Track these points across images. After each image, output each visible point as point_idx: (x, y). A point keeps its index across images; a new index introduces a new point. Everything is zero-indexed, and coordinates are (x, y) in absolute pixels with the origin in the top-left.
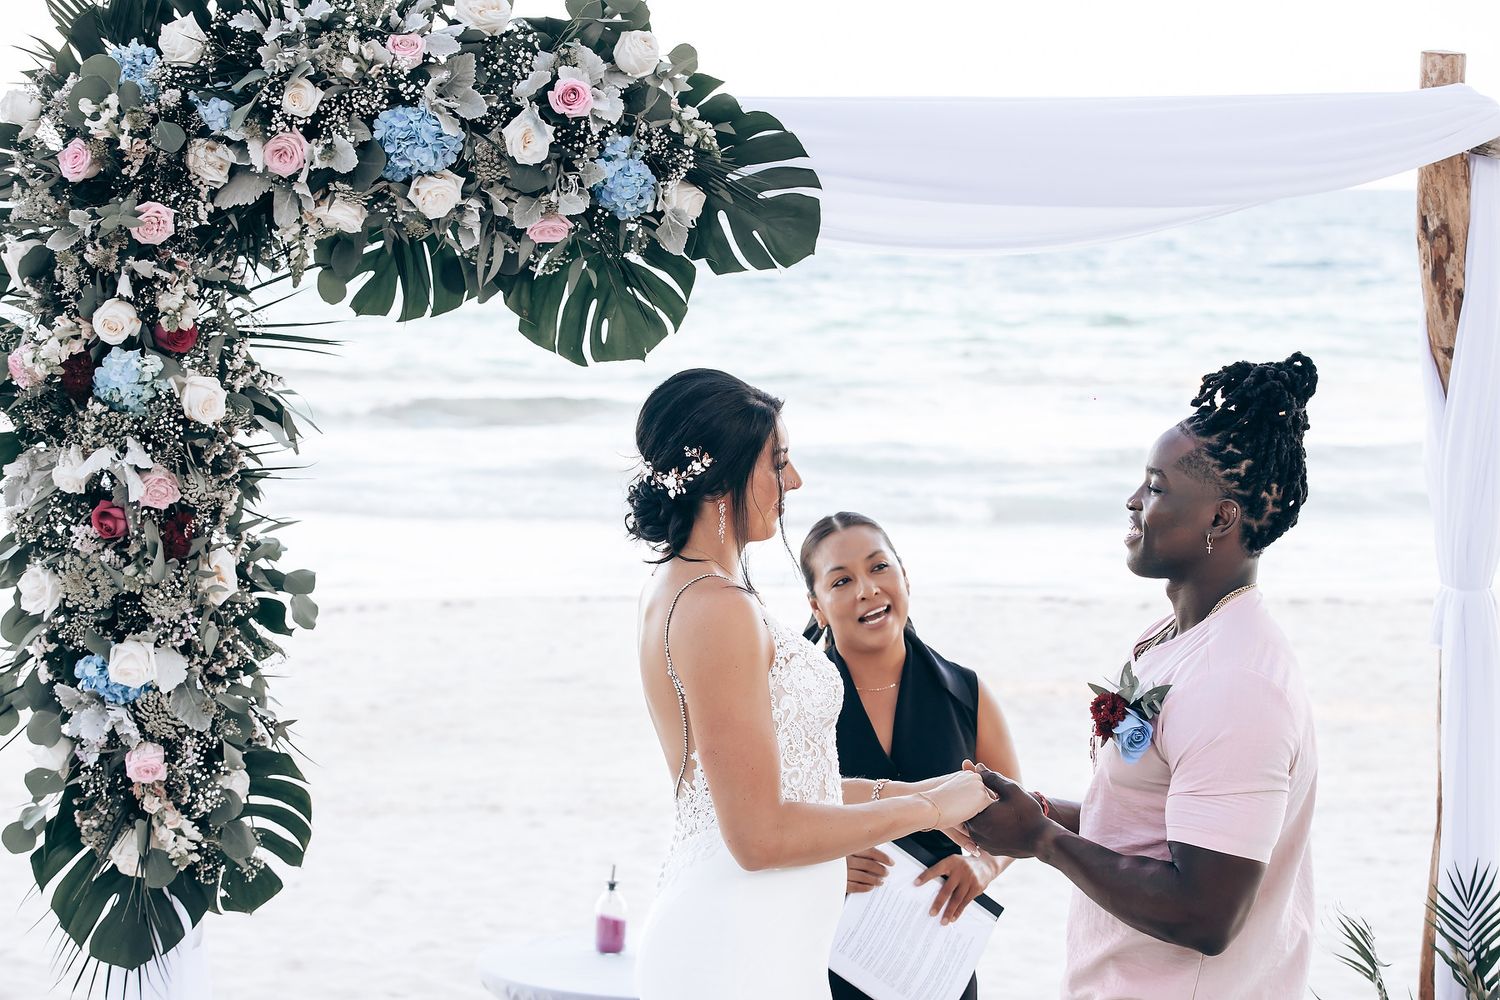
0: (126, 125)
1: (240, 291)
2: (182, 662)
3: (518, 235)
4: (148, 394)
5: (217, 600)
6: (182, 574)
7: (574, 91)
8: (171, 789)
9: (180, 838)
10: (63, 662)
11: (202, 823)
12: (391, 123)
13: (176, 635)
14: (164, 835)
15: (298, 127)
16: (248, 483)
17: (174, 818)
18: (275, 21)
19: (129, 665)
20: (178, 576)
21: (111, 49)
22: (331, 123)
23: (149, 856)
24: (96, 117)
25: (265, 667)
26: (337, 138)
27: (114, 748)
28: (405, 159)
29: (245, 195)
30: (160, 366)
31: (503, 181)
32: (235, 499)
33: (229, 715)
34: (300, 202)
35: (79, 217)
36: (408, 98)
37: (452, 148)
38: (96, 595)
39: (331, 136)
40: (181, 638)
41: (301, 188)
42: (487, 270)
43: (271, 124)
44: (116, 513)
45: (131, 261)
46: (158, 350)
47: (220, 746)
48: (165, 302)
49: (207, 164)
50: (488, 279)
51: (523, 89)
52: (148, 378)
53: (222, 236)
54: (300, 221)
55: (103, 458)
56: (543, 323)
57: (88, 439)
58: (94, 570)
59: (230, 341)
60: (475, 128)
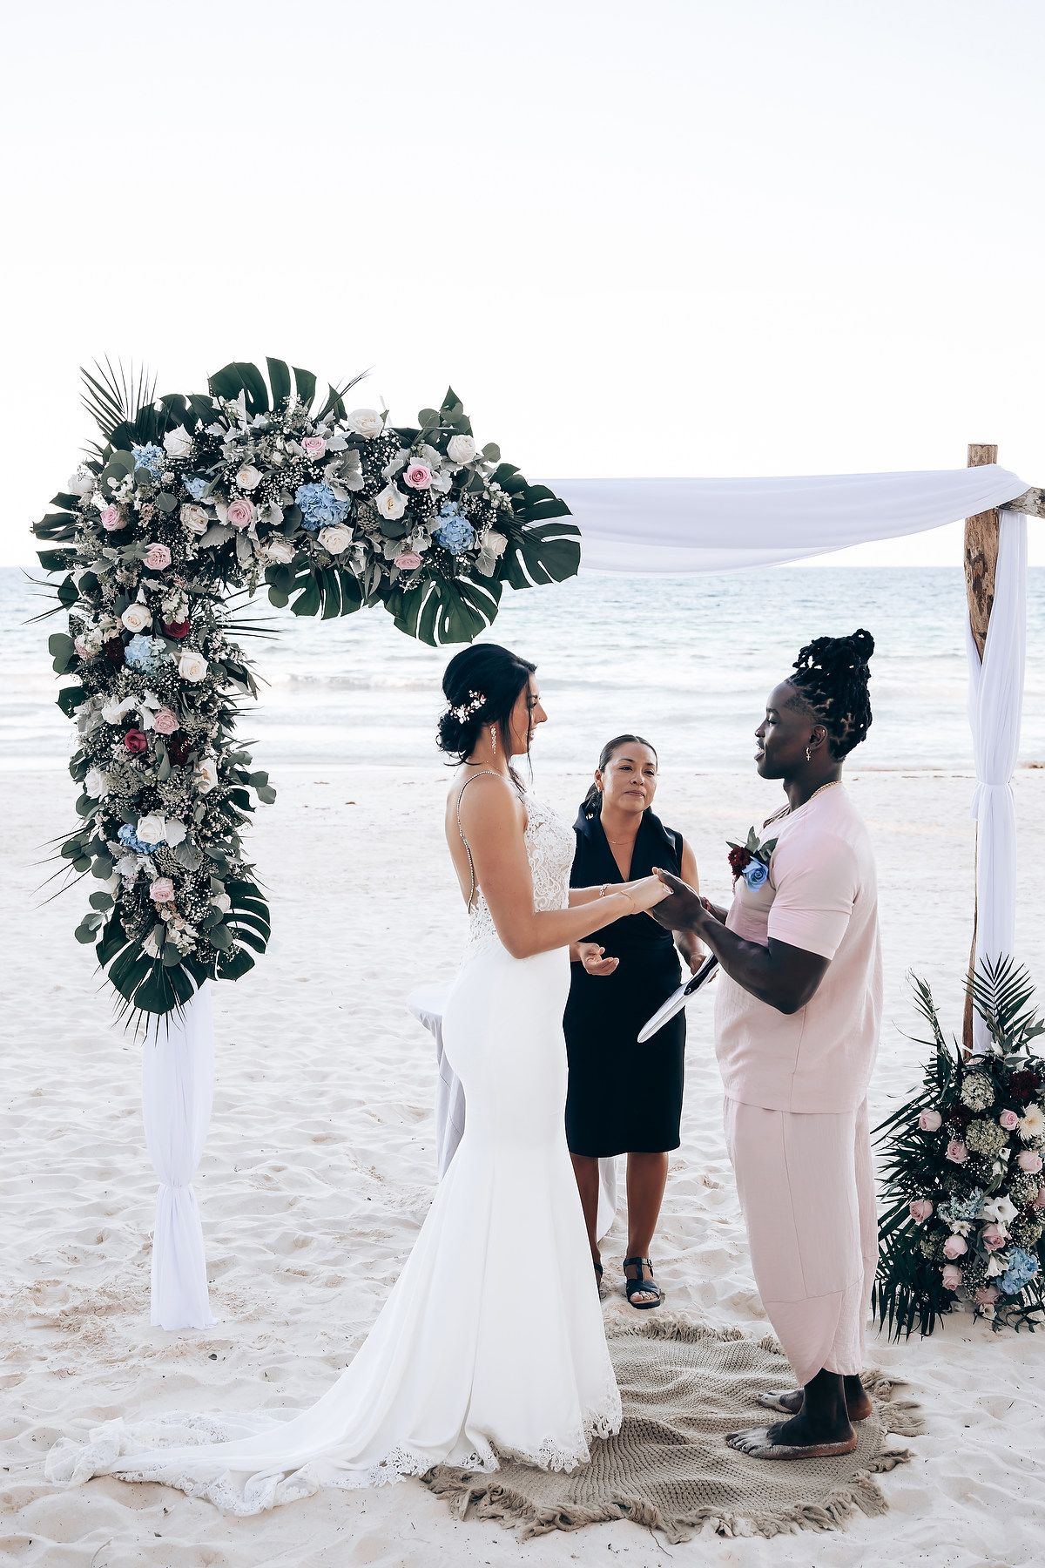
0: (138, 494)
1: (219, 600)
2: (184, 828)
3: (390, 564)
4: (157, 663)
5: (205, 790)
6: (182, 775)
7: (420, 472)
8: (179, 906)
9: (184, 936)
10: (112, 827)
11: (199, 927)
12: (305, 493)
13: (178, 812)
14: (174, 934)
15: (247, 496)
16: (226, 718)
17: (180, 924)
18: (232, 429)
19: (148, 831)
20: (179, 775)
21: (137, 447)
22: (269, 493)
23: (164, 946)
24: (118, 489)
25: (239, 831)
26: (272, 503)
27: (143, 881)
28: (313, 516)
29: (217, 540)
30: (164, 646)
31: (379, 530)
32: (216, 729)
33: (212, 861)
34: (252, 544)
35: (109, 552)
36: (315, 477)
37: (344, 509)
38: (129, 787)
39: (268, 502)
40: (182, 813)
41: (253, 536)
42: (370, 587)
43: (230, 494)
44: (140, 736)
45: (144, 580)
46: (165, 635)
47: (209, 879)
48: (168, 606)
49: (193, 520)
50: (371, 592)
51: (388, 471)
52: (156, 653)
53: (204, 565)
54: (253, 555)
55: (130, 703)
56: (409, 621)
57: (122, 691)
58: (127, 772)
59: (212, 630)
60: (358, 497)
